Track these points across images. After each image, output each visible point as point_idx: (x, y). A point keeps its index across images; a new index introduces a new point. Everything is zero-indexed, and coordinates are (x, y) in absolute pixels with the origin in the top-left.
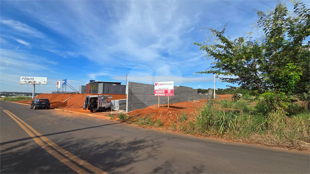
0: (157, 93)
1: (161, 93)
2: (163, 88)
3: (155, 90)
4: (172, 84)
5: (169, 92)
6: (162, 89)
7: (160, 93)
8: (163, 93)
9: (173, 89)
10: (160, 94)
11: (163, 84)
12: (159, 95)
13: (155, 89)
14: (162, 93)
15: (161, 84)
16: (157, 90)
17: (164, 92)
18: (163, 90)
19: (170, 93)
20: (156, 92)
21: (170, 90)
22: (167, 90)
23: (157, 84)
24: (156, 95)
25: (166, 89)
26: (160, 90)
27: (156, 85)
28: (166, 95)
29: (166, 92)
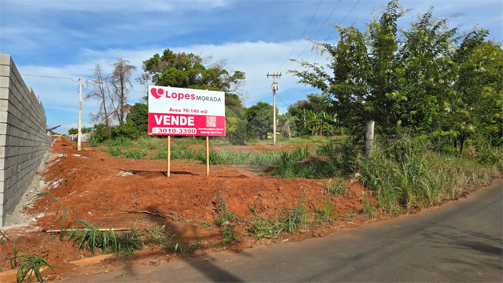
0: (162, 125)
1: (179, 126)
2: (187, 111)
3: (153, 114)
4: (219, 100)
5: (211, 123)
6: (182, 113)
7: (175, 126)
8: (187, 126)
9: (224, 115)
10: (177, 129)
11: (187, 96)
12: (168, 131)
13: (151, 111)
14: (182, 124)
15: (180, 97)
16: (159, 115)
17: (189, 124)
18: (187, 116)
19: (214, 125)
20: (159, 123)
21: (215, 118)
22: (204, 117)
23: (161, 91)
24: (156, 130)
25: (200, 114)
26: (175, 115)
27: (157, 97)
28: (198, 130)
29: (200, 121)
